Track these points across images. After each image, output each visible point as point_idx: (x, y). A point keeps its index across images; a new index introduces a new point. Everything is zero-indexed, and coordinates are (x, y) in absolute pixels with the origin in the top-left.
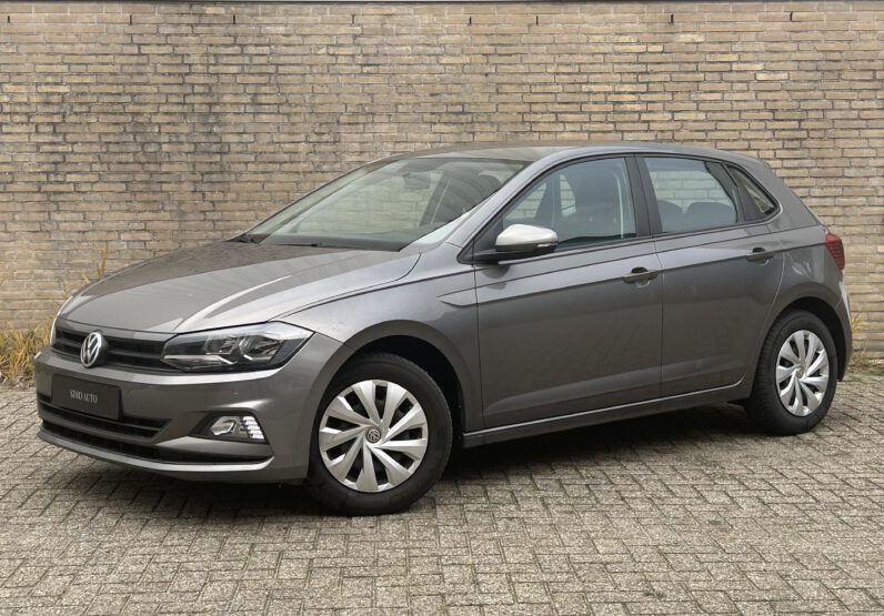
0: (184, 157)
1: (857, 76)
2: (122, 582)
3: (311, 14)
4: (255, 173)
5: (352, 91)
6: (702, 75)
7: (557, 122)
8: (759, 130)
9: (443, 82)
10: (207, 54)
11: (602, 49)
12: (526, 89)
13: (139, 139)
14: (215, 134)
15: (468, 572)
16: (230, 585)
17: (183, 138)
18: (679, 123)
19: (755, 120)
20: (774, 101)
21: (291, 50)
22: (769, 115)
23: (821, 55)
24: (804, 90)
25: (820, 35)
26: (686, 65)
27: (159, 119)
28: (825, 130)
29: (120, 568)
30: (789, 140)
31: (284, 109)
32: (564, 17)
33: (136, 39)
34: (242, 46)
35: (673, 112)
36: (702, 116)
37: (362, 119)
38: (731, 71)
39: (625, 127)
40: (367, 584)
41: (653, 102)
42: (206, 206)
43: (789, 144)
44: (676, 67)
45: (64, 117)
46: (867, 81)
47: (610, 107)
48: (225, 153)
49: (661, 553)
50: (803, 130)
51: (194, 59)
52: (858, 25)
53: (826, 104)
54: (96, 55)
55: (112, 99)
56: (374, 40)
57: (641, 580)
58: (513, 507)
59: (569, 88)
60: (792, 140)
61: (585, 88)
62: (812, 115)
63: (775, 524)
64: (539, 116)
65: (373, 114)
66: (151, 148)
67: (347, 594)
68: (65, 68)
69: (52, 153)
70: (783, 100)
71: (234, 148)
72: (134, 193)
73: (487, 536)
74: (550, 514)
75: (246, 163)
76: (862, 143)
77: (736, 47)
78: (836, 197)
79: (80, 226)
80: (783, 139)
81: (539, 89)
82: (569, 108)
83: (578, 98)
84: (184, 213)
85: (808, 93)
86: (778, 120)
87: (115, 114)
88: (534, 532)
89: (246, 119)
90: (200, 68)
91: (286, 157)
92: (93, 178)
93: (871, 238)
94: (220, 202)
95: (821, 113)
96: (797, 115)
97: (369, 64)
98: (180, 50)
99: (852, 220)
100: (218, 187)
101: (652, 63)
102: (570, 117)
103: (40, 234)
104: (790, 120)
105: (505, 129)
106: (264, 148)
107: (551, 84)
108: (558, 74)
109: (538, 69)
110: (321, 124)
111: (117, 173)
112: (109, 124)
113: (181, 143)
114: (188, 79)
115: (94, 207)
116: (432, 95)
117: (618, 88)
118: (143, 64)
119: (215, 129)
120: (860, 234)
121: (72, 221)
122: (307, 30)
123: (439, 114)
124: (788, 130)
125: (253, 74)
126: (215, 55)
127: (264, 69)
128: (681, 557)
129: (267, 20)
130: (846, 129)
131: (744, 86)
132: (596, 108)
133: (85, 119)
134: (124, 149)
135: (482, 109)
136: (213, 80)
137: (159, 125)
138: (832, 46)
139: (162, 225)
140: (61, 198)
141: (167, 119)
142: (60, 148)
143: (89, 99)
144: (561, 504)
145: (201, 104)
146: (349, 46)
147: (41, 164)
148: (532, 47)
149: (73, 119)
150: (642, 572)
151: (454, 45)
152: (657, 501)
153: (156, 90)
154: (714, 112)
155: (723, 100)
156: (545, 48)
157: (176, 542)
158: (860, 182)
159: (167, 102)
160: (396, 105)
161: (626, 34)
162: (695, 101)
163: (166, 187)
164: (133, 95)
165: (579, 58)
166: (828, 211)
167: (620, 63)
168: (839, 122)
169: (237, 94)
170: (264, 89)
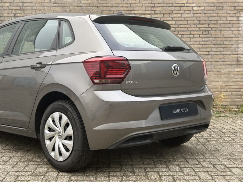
1: (229, 8)
6: (174, 8)
8: (194, 28)
12: (112, 12)
19: (192, 24)
20: (199, 17)
22: (197, 22)
24: (210, 13)
26: (168, 4)
28: (217, 27)
30: (204, 31)
36: (174, 22)
38: (184, 6)
41: (157, 17)
43: (204, 33)
44: (165, 5)
46: (232, 10)
50: (210, 27)
53: (218, 18)
59: (127, 12)
60: (206, 31)
61: (133, 12)
62: (213, 22)
70: (203, 17)
76: (230, 32)
78: (221, 51)
80: (202, 31)
81: (116, 12)
85: (211, 14)
86: (201, 24)
93: (233, 66)
95: (216, 21)
96: (207, 22)
97: (56, 3)
99: (226, 60)
101: (156, 3)
104: (205, 24)
108: (123, 7)
109: (116, 5)
117: (144, 12)
120: (229, 65)
124: (204, 27)
125: (14, 6)
127: (18, 4)
130: (225, 27)
131: (188, 12)
154: (178, 21)
155: (181, 16)
158: (230, 46)
162: (171, 17)
165: (130, 2)
166: (218, 57)
167: (145, 3)
168: (222, 25)
169: (9, 13)
170: (19, 12)
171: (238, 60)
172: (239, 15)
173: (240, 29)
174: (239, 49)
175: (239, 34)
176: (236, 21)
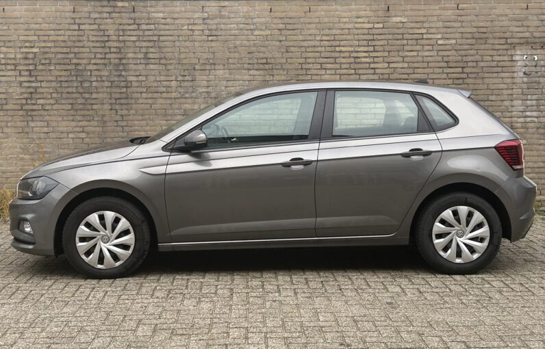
0: (105, 89)
1: (496, 41)
2: (48, 337)
3: (178, 7)
4: (147, 98)
5: (203, 51)
6: (406, 41)
7: (321, 69)
8: (439, 73)
9: (255, 45)
10: (118, 30)
11: (347, 26)
12: (303, 49)
13: (79, 79)
14: (123, 76)
15: (243, 331)
16: (108, 339)
17: (104, 78)
18: (393, 70)
19: (437, 67)
20: (448, 56)
21: (167, 27)
22: (445, 65)
23: (475, 30)
24: (465, 50)
25: (474, 17)
26: (397, 35)
27: (90, 67)
28: (477, 73)
29: (48, 329)
30: (456, 79)
31: (163, 61)
32: (325, 7)
33: (77, 21)
34: (138, 25)
35: (389, 63)
36: (406, 65)
37: (208, 67)
38: (423, 39)
39: (361, 72)
40: (185, 339)
41: (377, 57)
42: (118, 118)
43: (457, 82)
44: (390, 37)
45: (36, 66)
46: (502, 44)
47: (352, 60)
48: (129, 87)
49: (354, 321)
50: (465, 73)
51: (111, 32)
52: (497, 11)
53: (478, 58)
54: (54, 30)
55: (63, 56)
56: (215, 21)
57: (340, 336)
58: (277, 294)
59: (328, 49)
60: (458, 79)
61: (337, 49)
62: (470, 64)
63: (424, 304)
64: (311, 65)
65: (214, 64)
66: (86, 85)
67: (173, 344)
68: (36, 38)
69: (29, 87)
70: (453, 56)
71: (135, 84)
72: (76, 110)
73: (259, 311)
74: (297, 299)
75: (141, 93)
76: (499, 80)
77: (426, 25)
79: (45, 130)
80: (453, 79)
81: (311, 49)
82: (329, 60)
83: (333, 55)
84: (105, 122)
85: (468, 52)
86: (450, 67)
87: (65, 64)
88: (286, 309)
89: (141, 67)
90: (114, 38)
91: (164, 89)
92: (52, 102)
94: (126, 115)
95: (475, 63)
96: (461, 65)
97: (212, 35)
98: (102, 27)
100: (125, 107)
101: (376, 34)
102: (329, 66)
103: (22, 134)
104: (457, 67)
105: (292, 73)
106: (152, 84)
107: (318, 47)
108: (322, 41)
109: (310, 38)
110: (184, 70)
111: (67, 99)
112: (62, 70)
113: (103, 81)
114: (107, 44)
115: (53, 118)
116: (249, 53)
117: (357, 49)
118: (81, 36)
119: (123, 73)
121: (41, 127)
122: (176, 16)
123: (253, 64)
124: (456, 73)
125: (145, 41)
126: (123, 30)
127: (151, 38)
128: (366, 323)
129: (153, 10)
130: (489, 73)
131: (430, 48)
132: (344, 61)
133: (48, 67)
134: (70, 85)
135: (278, 61)
136: (121, 45)
137: (91, 71)
138: (482, 24)
139: (93, 129)
140: (34, 113)
141: (95, 67)
142: (34, 85)
143: (50, 56)
144: (304, 293)
145: (115, 58)
146: (200, 24)
147: (22, 93)
148: (307, 25)
149: (41, 67)
150: (342, 331)
151: (261, 24)
152: (360, 291)
153: (89, 51)
154: (413, 62)
155: (418, 56)
156: (314, 25)
157: (82, 314)
158: (499, 103)
159: (95, 58)
160: (228, 59)
161: (362, 17)
162: (401, 57)
163: (95, 107)
164: (75, 53)
165: (334, 32)
167: (358, 34)
168: (486, 68)
169: (135, 53)
170: (151, 50)
171: (512, 126)
172: (512, 52)
173: (515, 75)
174: (513, 109)
175: (513, 83)
176: (509, 63)
